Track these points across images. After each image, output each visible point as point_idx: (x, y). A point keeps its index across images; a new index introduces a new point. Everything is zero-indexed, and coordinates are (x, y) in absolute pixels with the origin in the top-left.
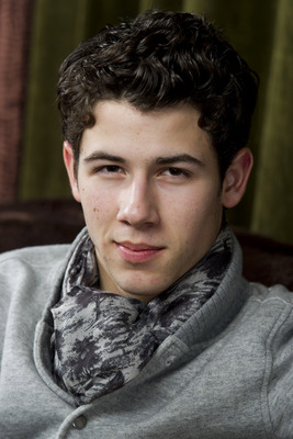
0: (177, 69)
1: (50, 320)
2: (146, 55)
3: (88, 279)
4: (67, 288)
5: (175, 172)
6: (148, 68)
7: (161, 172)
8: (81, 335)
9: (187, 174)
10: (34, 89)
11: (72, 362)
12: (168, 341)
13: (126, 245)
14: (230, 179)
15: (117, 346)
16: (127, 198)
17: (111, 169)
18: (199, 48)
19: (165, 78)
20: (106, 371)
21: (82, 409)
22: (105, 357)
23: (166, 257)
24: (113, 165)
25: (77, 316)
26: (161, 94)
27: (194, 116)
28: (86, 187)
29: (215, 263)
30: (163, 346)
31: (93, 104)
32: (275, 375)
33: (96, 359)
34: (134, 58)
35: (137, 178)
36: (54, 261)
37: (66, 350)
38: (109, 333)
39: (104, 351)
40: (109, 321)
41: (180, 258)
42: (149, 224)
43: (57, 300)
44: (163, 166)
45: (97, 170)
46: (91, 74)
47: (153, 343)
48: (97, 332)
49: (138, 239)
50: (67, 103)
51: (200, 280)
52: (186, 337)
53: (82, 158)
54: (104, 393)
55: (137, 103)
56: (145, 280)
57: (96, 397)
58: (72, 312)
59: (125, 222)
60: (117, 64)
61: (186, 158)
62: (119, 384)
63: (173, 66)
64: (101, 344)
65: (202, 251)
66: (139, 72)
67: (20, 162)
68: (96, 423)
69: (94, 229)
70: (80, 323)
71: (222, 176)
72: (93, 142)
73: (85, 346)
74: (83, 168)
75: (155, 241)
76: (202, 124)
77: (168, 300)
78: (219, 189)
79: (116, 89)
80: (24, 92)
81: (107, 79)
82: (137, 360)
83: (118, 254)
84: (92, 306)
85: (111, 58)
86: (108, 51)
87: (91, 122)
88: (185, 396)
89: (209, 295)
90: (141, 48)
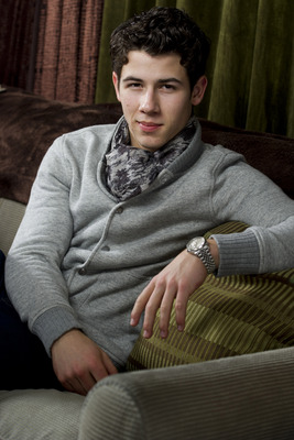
0: (169, 35)
1: (105, 161)
2: (154, 28)
3: (124, 141)
4: (114, 145)
5: (168, 87)
6: (155, 34)
7: (161, 87)
8: (120, 168)
9: (174, 88)
10: (102, 50)
11: (116, 181)
12: (163, 171)
13: (143, 123)
14: (196, 91)
15: (138, 173)
16: (144, 100)
17: (136, 85)
18: (181, 25)
19: (163, 39)
20: (133, 185)
21: (121, 204)
22: (132, 179)
23: (163, 129)
24: (137, 83)
25: (118, 158)
26: (161, 47)
27: (178, 59)
28: (124, 94)
29: (187, 133)
30: (161, 174)
31: (127, 53)
32: (216, 188)
33: (127, 180)
34: (148, 29)
35: (149, 89)
36: (108, 132)
37: (113, 175)
38: (134, 167)
39: (131, 176)
40: (134, 161)
41: (170, 130)
42: (155, 113)
43: (109, 150)
44: (161, 84)
45: (129, 86)
46: (126, 37)
47: (156, 172)
48: (128, 166)
49: (149, 120)
50: (114, 52)
51: (180, 142)
52: (172, 169)
53: (122, 79)
54: (131, 196)
55: (149, 52)
56: (153, 141)
57: (127, 199)
58: (116, 157)
59: (143, 112)
60: (139, 32)
61: (174, 80)
62: (139, 192)
63: (167, 33)
64: (130, 173)
65: (181, 128)
66: (150, 36)
67: (95, 86)
68: (127, 211)
69: (127, 116)
70: (120, 162)
71: (192, 90)
72: (127, 71)
73: (122, 174)
74: (122, 85)
75: (158, 121)
76: (182, 63)
77: (164, 150)
78: (190, 96)
79: (139, 45)
80: (98, 51)
81: (134, 40)
82: (148, 181)
83: (139, 128)
84: (126, 154)
85: (136, 29)
86: (134, 26)
87: (126, 61)
88: (171, 198)
89: (184, 149)
90: (152, 24)
